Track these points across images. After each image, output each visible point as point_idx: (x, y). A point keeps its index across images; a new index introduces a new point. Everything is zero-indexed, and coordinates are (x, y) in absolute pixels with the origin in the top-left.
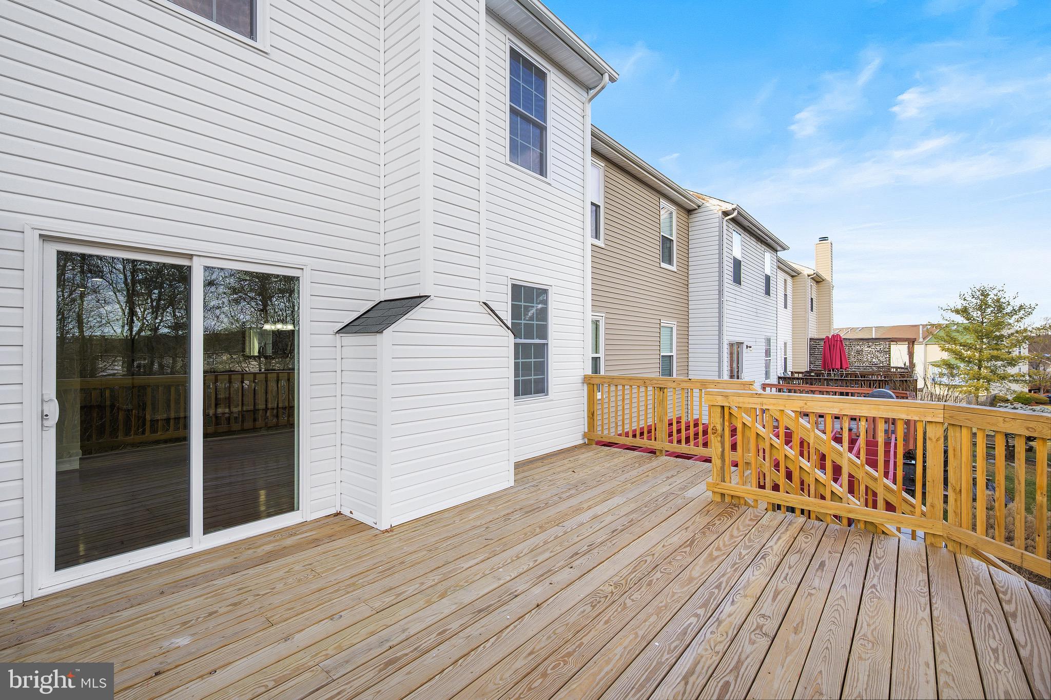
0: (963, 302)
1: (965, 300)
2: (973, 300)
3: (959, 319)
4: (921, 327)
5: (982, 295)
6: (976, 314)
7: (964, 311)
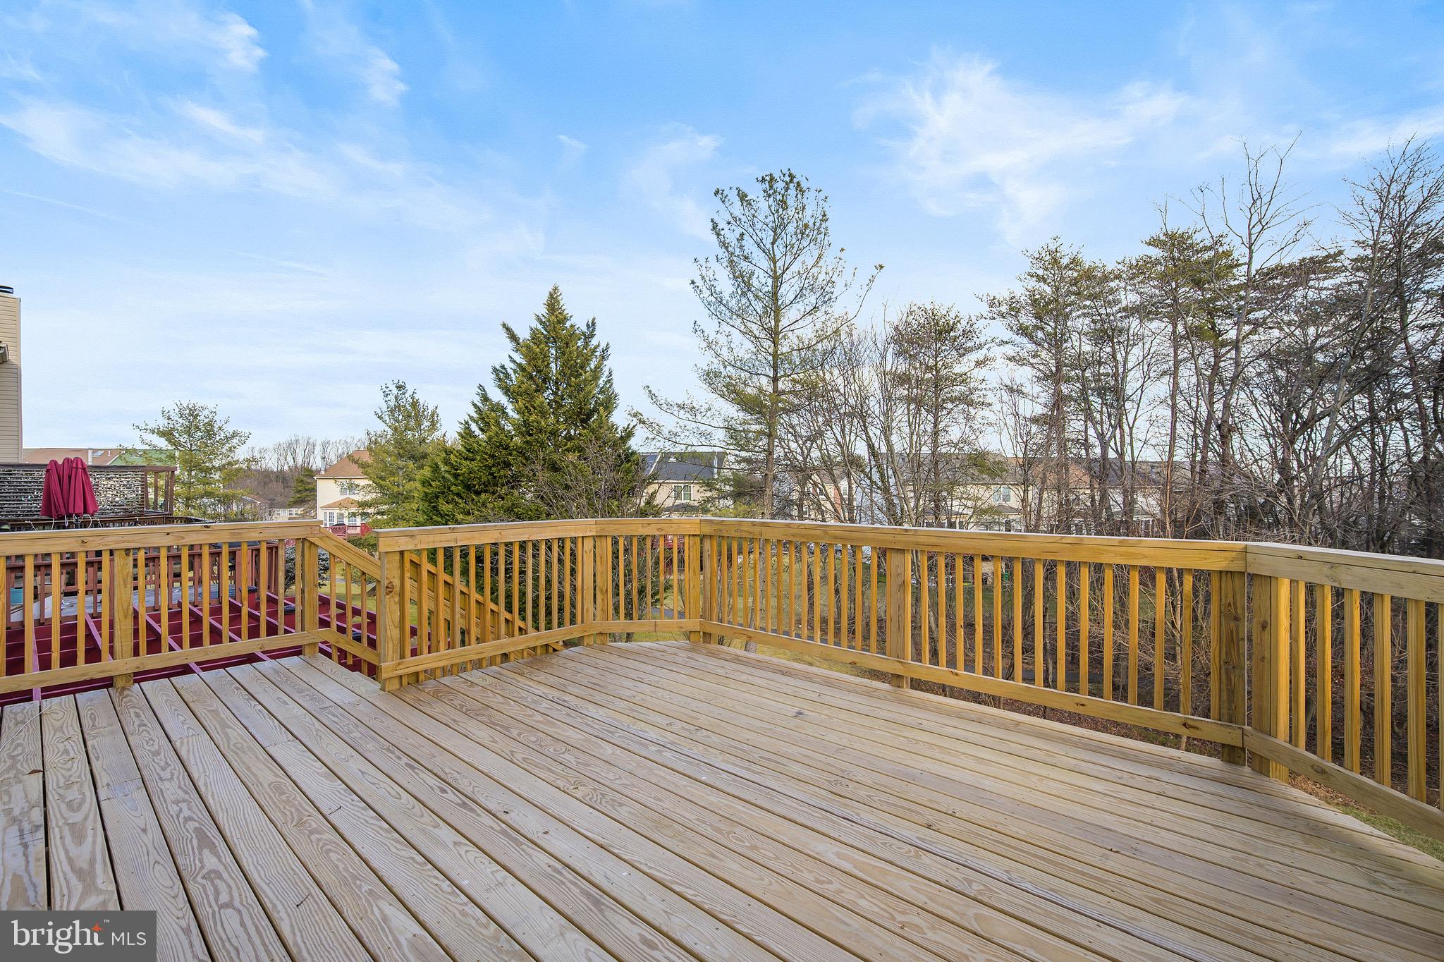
0: (166, 421)
1: (169, 419)
2: (181, 421)
3: (162, 443)
4: (90, 452)
5: (190, 415)
6: (183, 439)
7: (167, 434)
